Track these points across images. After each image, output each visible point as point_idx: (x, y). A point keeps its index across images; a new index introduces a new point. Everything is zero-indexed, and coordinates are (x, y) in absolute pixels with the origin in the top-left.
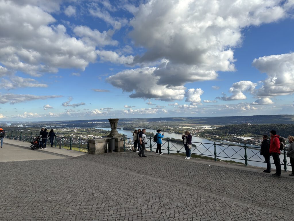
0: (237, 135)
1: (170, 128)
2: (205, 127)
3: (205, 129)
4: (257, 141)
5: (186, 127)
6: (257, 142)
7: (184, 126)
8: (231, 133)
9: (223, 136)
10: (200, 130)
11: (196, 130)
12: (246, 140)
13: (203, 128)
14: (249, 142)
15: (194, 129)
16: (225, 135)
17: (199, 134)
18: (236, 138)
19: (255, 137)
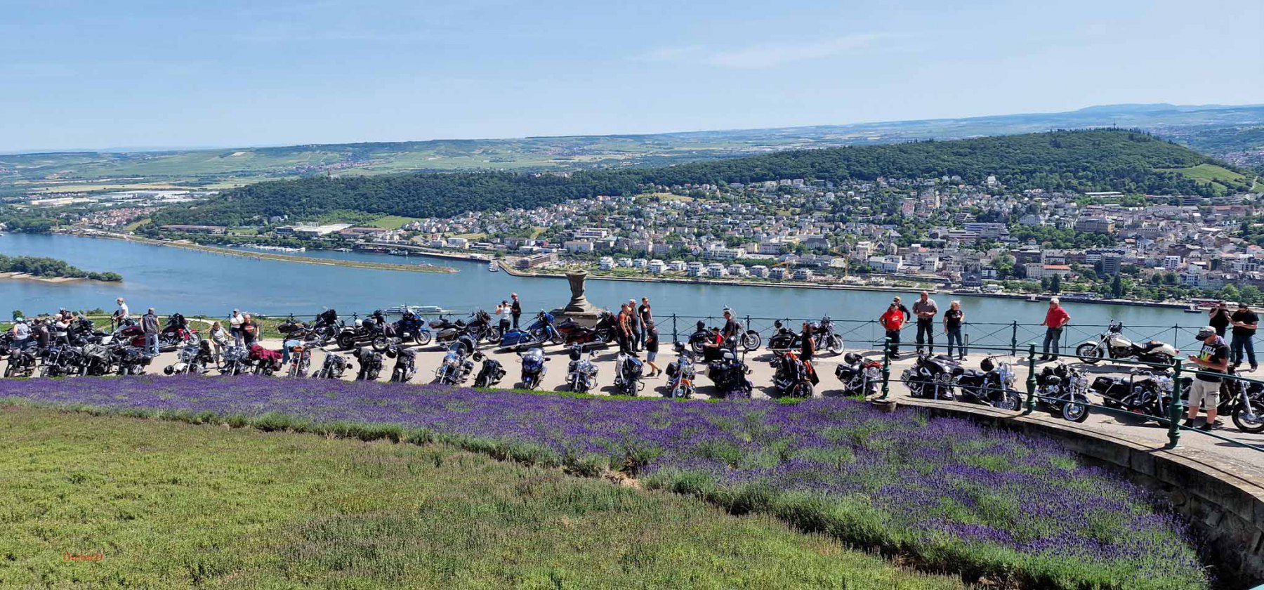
0: (293, 221)
4: (363, 235)
6: (364, 239)
7: (55, 195)
8: (267, 212)
9: (241, 225)
10: (137, 207)
11: (118, 208)
12: (329, 236)
13: (151, 197)
14: (338, 241)
15: (110, 204)
16: (248, 223)
17: (135, 225)
18: (291, 230)
19: (356, 220)
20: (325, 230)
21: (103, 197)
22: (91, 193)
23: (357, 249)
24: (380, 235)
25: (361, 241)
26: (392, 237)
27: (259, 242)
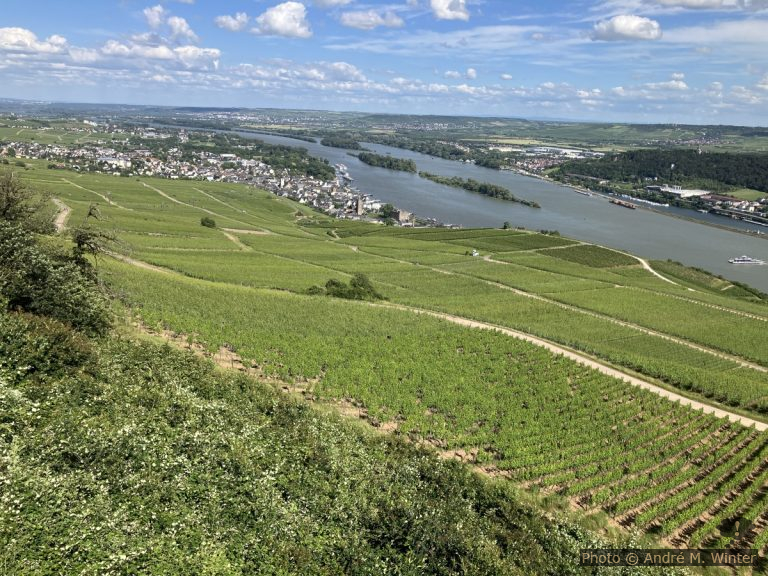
0: (661, 183)
1: (462, 148)
2: (564, 151)
3: (566, 158)
4: (720, 202)
5: (509, 150)
6: (720, 205)
7: (503, 145)
8: (642, 173)
9: (621, 180)
10: (549, 159)
11: (539, 158)
12: (690, 198)
13: (558, 153)
14: (696, 204)
15: (533, 155)
16: (626, 180)
17: (550, 171)
18: (659, 190)
19: (714, 189)
20: (687, 193)
21: (529, 149)
22: (522, 146)
23: (713, 212)
24: (736, 204)
25: (719, 207)
26: (747, 208)
27: (632, 195)
